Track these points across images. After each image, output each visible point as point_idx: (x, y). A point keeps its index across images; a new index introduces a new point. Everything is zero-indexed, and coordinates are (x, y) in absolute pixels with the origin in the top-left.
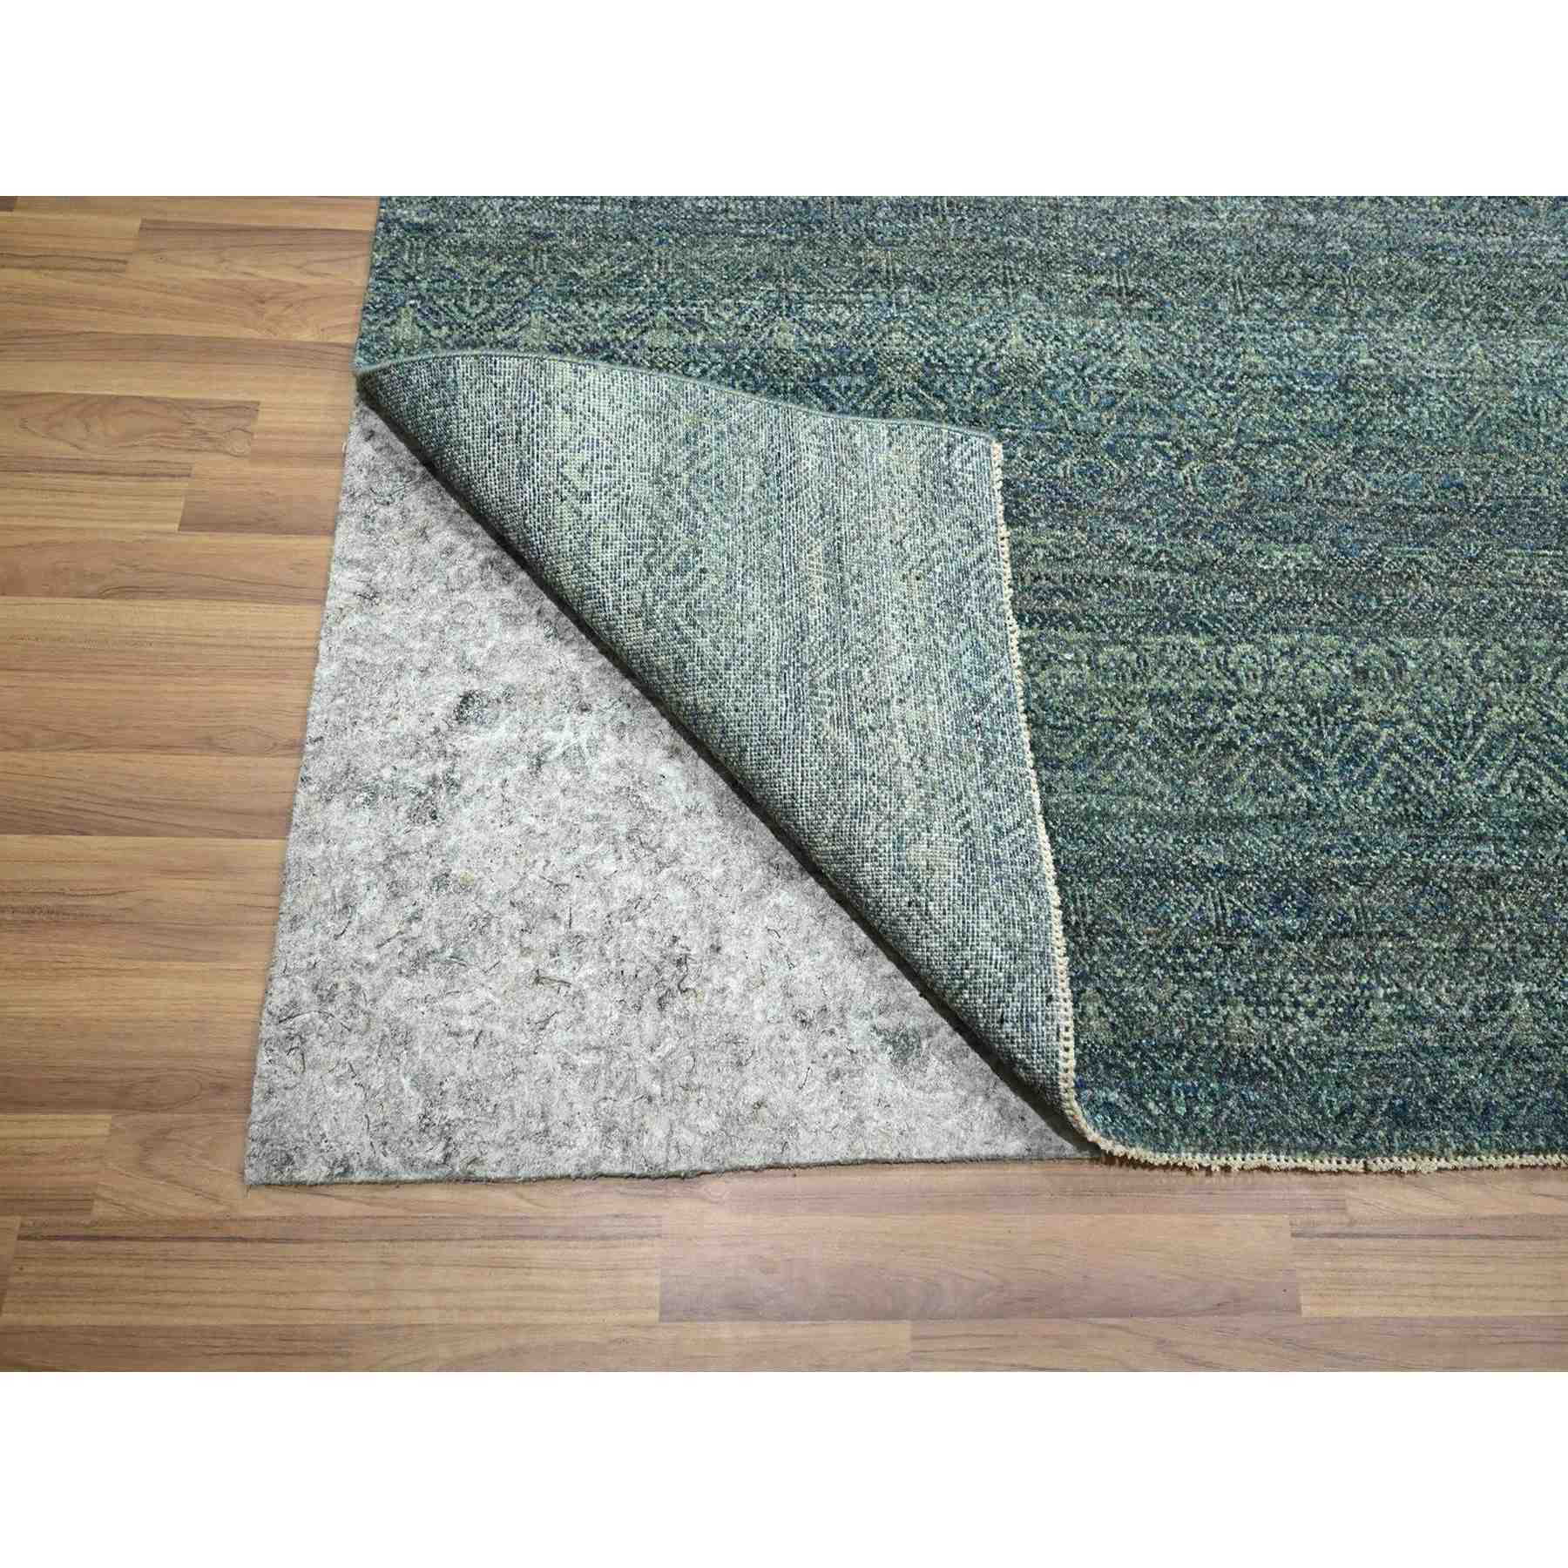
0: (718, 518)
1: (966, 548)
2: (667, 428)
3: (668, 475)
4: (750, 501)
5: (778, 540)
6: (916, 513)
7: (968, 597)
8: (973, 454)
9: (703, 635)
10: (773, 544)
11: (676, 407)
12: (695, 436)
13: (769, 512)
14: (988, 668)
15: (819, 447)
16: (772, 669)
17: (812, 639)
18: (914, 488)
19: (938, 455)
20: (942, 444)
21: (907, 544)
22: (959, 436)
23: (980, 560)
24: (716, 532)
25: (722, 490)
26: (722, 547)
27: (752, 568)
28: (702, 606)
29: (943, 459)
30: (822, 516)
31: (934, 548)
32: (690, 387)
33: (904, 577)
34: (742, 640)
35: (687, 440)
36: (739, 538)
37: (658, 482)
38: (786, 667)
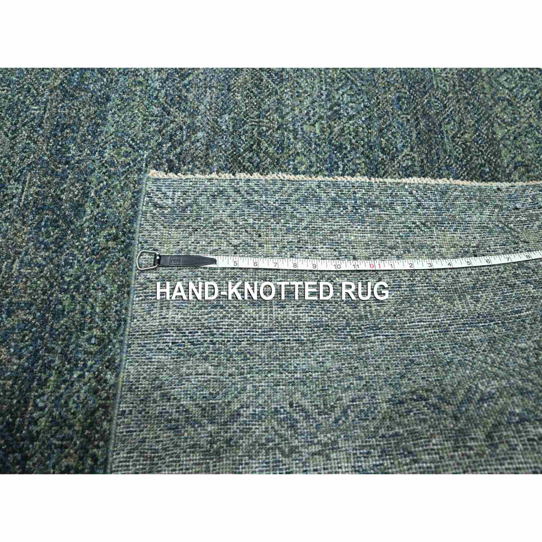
0: (244, 397)
1: (231, 201)
2: (165, 450)
3: (211, 443)
4: (222, 368)
5: (251, 345)
6: (210, 233)
7: (266, 202)
8: (159, 190)
9: (340, 399)
10: (256, 348)
11: (143, 441)
12: (170, 421)
13: (228, 351)
14: (314, 196)
15: (161, 308)
16: (356, 347)
17: (324, 319)
18: (190, 234)
19: (163, 214)
20: (155, 211)
21: (235, 242)
22: (147, 199)
23: (239, 192)
24: (257, 397)
25: (218, 393)
26: (269, 391)
27: (281, 366)
28: (319, 402)
29: (166, 212)
30: (222, 307)
31: (235, 222)
32: (120, 429)
33: (260, 245)
34: (340, 370)
35: (175, 429)
36: (258, 377)
37: (217, 453)
38: (352, 337)
